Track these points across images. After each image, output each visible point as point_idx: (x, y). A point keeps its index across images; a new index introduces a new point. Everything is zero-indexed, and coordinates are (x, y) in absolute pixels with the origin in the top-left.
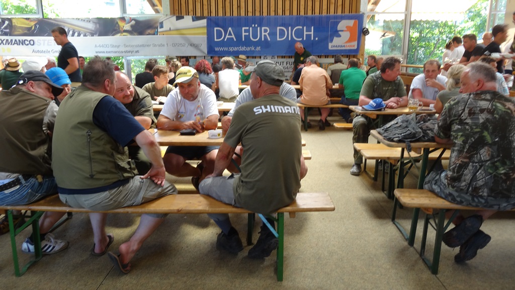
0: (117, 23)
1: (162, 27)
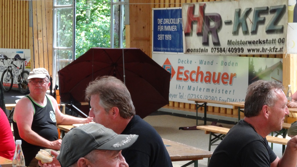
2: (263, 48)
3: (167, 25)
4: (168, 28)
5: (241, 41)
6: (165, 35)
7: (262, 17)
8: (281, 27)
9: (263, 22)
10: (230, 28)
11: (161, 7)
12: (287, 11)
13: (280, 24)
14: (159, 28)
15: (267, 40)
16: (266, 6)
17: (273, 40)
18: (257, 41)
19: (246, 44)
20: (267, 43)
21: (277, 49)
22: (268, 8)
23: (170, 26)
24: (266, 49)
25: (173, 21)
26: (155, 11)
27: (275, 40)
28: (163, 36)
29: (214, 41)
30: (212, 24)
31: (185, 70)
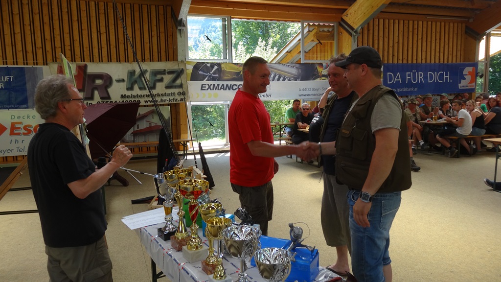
0: (317, 68)
2: (161, 99)
5: (137, 95)
7: (159, 77)
8: (180, 84)
9: (161, 80)
10: (124, 85)
12: (185, 72)
13: (178, 82)
15: (165, 93)
16: (164, 68)
17: (172, 93)
18: (155, 95)
19: (144, 97)
20: (165, 96)
21: (177, 99)
22: (165, 70)
24: (165, 100)
27: (174, 93)
29: (102, 96)
30: (99, 82)
31: (24, 125)
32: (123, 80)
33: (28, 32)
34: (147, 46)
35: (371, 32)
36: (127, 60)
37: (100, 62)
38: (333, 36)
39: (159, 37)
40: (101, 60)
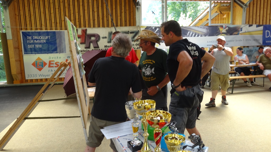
0: (219, 29)
1: (241, 31)
3: (37, 40)
4: (38, 41)
6: (36, 45)
10: (106, 40)
11: (28, 30)
14: (28, 42)
21: (135, 48)
22: (129, 31)
23: (39, 40)
25: (42, 38)
26: (22, 32)
27: (134, 44)
28: (33, 46)
29: (94, 46)
30: (93, 38)
31: (55, 62)
32: (106, 37)
33: (57, 12)
34: (119, 18)
35: (255, 5)
36: (108, 26)
37: (94, 27)
38: (230, 8)
39: (125, 13)
40: (94, 26)
